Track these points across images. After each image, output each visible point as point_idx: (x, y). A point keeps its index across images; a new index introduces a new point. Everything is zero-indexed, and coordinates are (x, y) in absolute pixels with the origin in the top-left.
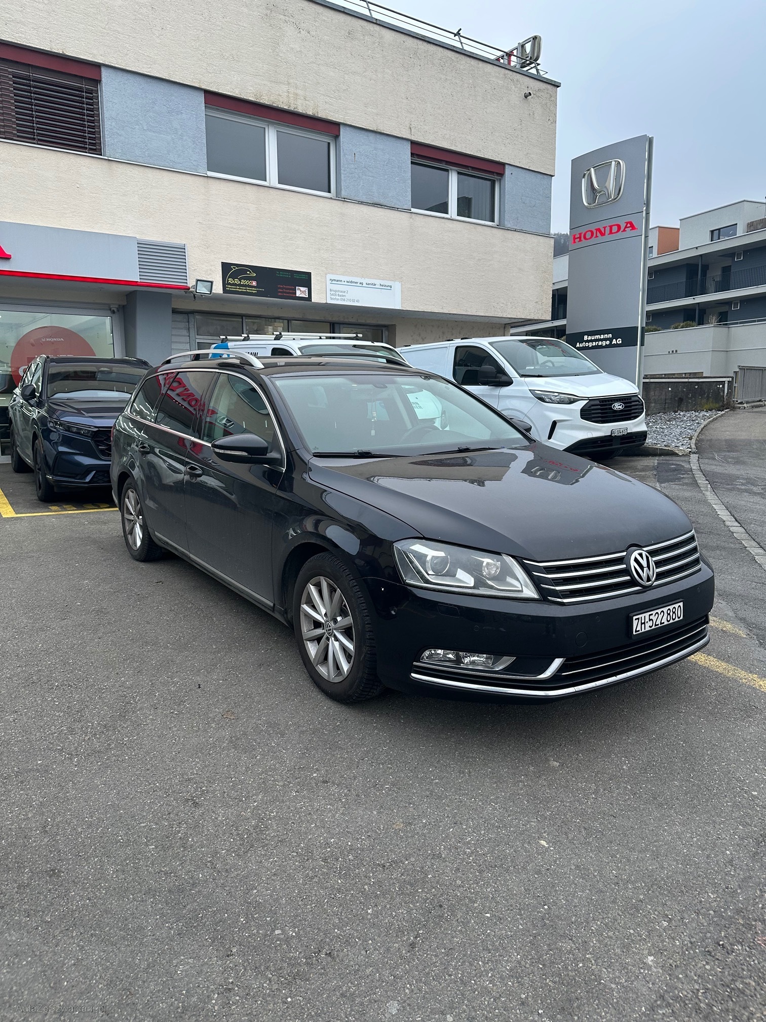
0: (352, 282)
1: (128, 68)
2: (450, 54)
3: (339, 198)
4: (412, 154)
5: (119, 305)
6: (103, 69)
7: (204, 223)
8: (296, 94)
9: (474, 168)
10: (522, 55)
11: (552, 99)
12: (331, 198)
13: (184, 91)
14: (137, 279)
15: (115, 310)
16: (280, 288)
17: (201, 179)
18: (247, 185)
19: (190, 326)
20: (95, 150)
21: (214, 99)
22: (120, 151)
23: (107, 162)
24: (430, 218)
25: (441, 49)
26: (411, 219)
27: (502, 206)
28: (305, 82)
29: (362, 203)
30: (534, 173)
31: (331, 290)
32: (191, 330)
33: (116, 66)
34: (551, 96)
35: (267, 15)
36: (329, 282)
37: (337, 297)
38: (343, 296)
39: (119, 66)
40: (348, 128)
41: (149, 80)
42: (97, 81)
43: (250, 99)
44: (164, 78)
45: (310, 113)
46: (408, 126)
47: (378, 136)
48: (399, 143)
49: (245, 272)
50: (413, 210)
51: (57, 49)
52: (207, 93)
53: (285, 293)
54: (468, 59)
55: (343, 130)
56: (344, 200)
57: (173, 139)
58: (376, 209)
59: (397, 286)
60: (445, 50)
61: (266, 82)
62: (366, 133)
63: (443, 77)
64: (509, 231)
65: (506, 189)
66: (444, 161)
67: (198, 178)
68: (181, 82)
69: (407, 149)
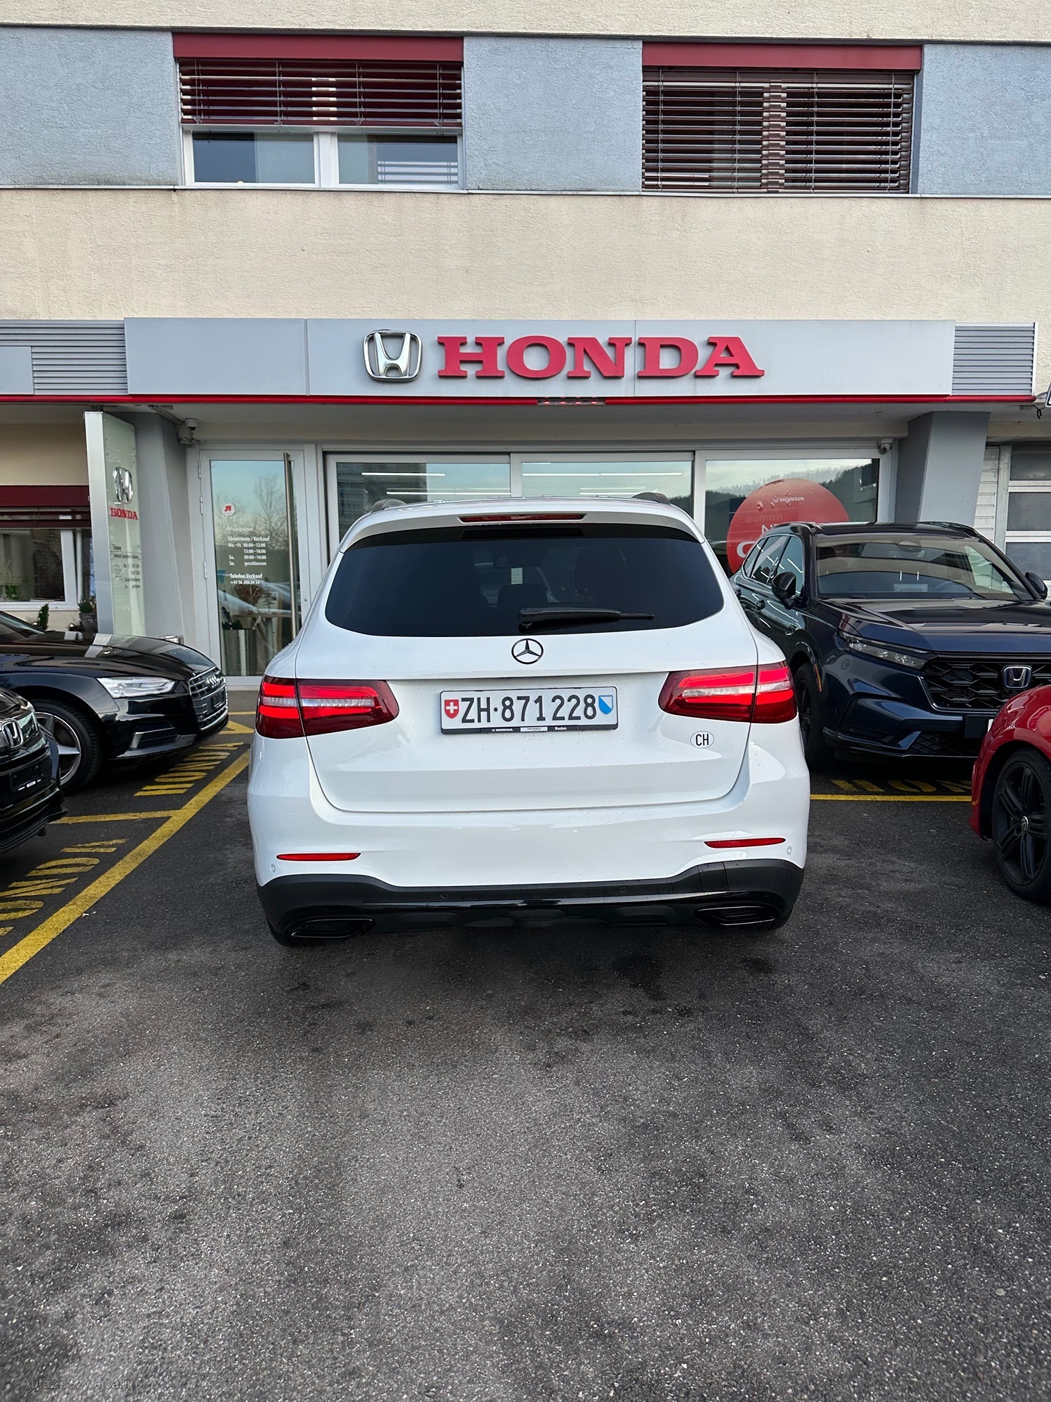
1: (967, 39)
5: (895, 439)
6: (927, 50)
14: (946, 389)
15: (888, 448)
19: (1001, 466)
20: (897, 186)
22: (941, 182)
23: (919, 201)
32: (1002, 472)
33: (950, 38)
39: (954, 38)
41: (1000, 50)
42: (912, 74)
44: (1027, 40)
51: (859, 34)
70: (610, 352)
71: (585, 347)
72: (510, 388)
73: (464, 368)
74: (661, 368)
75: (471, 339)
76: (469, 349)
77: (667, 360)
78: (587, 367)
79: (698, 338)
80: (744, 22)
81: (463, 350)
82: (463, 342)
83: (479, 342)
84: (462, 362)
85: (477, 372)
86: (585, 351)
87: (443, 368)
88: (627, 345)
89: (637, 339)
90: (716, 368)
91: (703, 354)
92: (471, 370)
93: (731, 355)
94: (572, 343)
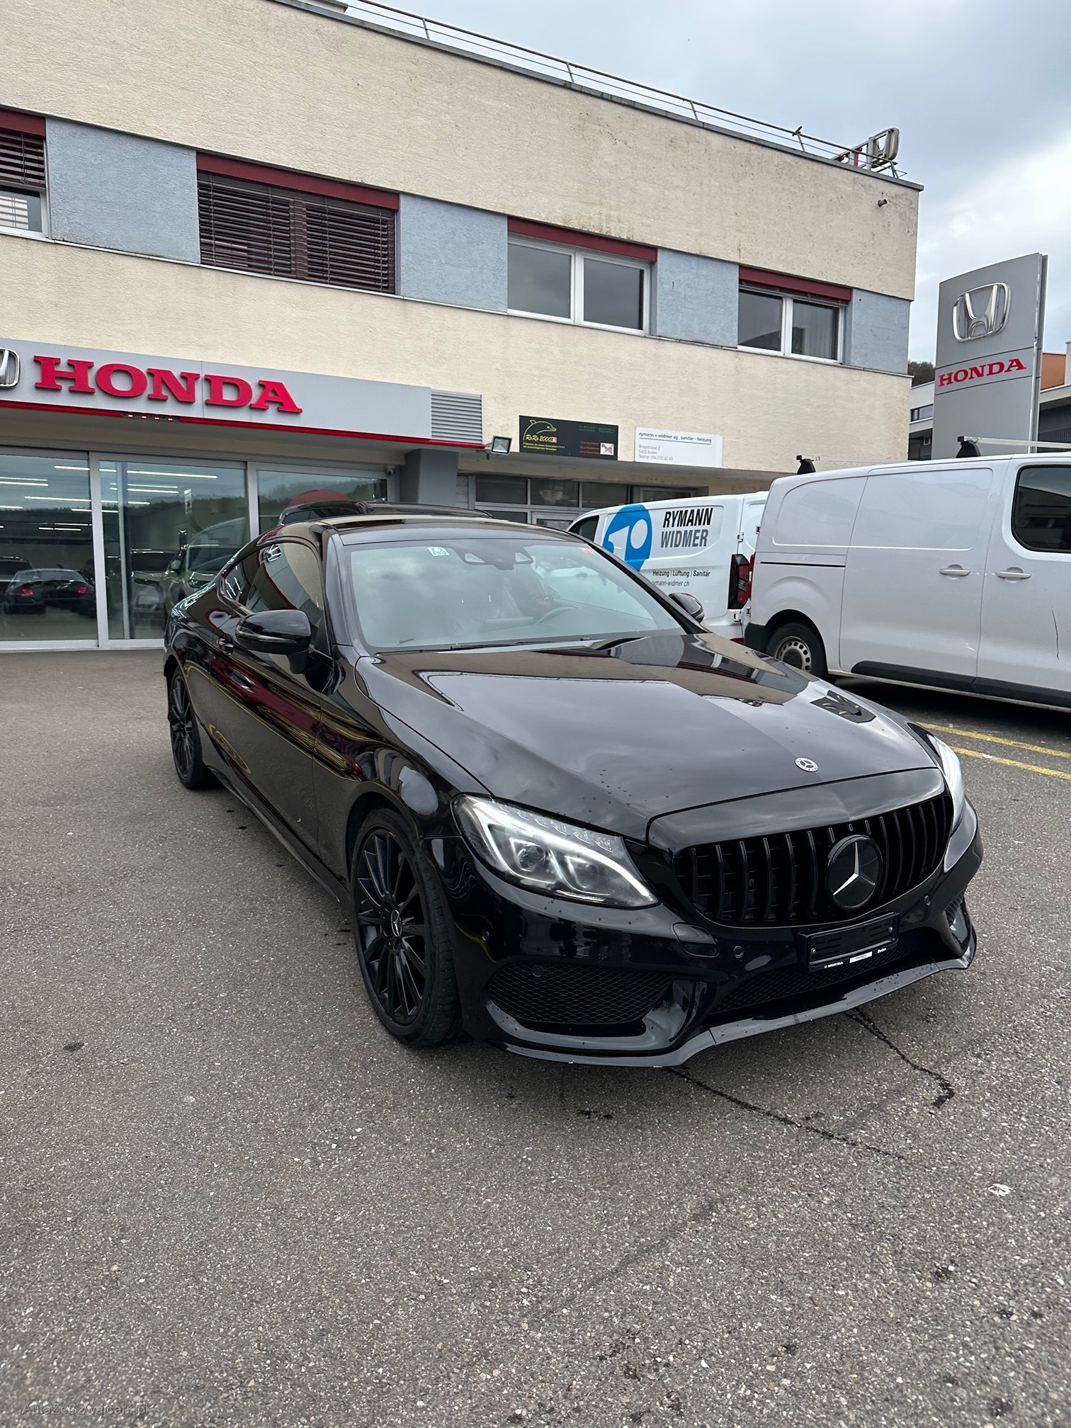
0: (664, 436)
1: (428, 196)
2: (788, 158)
3: (652, 335)
4: (741, 281)
5: (397, 467)
6: (402, 198)
7: (503, 369)
8: (610, 216)
9: (813, 295)
10: (874, 153)
11: (913, 206)
12: (645, 337)
13: (486, 218)
14: (428, 435)
15: (392, 471)
16: (583, 445)
17: (502, 318)
18: (551, 324)
19: (469, 491)
20: (387, 288)
21: (519, 226)
22: (415, 290)
23: (402, 301)
24: (760, 357)
25: (778, 153)
26: (737, 360)
27: (847, 339)
28: (620, 201)
29: (680, 341)
30: (888, 298)
31: (640, 446)
32: (470, 495)
33: (417, 193)
34: (911, 203)
35: (580, 126)
36: (638, 436)
37: (647, 455)
38: (654, 453)
39: (420, 194)
40: (666, 253)
41: (449, 207)
42: (394, 212)
43: (559, 223)
44: (466, 204)
45: (624, 237)
46: (736, 247)
47: (702, 261)
48: (725, 267)
49: (544, 427)
50: (740, 348)
51: (356, 178)
52: (511, 218)
53: (589, 450)
54: (811, 163)
55: (661, 256)
56: (660, 338)
57: (472, 273)
58: (697, 347)
59: (718, 440)
60: (783, 154)
61: (577, 204)
62: (687, 257)
63: (780, 187)
64: (857, 371)
65: (853, 319)
66: (778, 287)
67: (498, 317)
68: (484, 208)
69: (734, 275)
70: (183, 384)
71: (162, 377)
72: (99, 402)
73: (58, 383)
74: (224, 398)
75: (64, 361)
76: (63, 367)
77: (229, 394)
78: (165, 392)
79: (252, 382)
80: (273, 154)
81: (57, 369)
82: (57, 362)
83: (71, 364)
84: (56, 378)
85: (70, 387)
86: (163, 382)
87: (39, 381)
88: (196, 379)
89: (202, 376)
90: (266, 404)
91: (256, 394)
92: (65, 386)
93: (277, 395)
94: (151, 373)
